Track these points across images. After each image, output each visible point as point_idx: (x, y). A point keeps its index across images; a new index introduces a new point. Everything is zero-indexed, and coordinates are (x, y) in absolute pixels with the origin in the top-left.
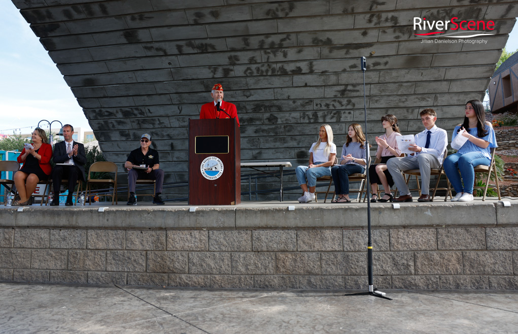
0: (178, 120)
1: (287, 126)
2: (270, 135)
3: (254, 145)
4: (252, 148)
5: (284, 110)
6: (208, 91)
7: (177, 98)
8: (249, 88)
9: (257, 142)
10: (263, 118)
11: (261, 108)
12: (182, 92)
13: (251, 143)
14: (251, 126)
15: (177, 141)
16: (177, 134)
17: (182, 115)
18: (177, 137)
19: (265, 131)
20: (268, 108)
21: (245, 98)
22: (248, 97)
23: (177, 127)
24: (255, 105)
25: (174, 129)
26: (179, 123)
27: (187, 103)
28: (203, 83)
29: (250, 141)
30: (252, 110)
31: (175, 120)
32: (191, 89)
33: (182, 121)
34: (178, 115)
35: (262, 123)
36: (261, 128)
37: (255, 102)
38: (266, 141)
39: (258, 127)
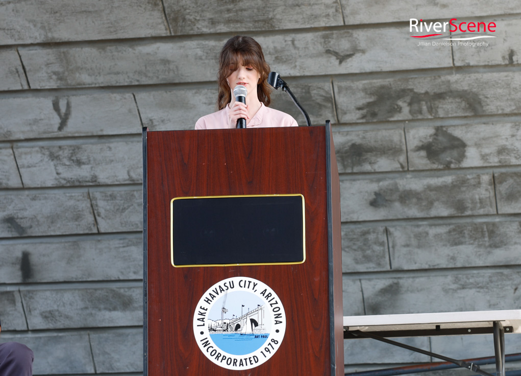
0: (53, 157)
1: (503, 178)
2: (433, 213)
3: (368, 259)
4: (361, 268)
5: (491, 108)
6: (182, 34)
7: (48, 64)
8: (346, 24)
9: (382, 244)
10: (404, 143)
11: (397, 105)
12: (70, 40)
13: (355, 250)
14: (354, 180)
15: (47, 243)
16: (49, 215)
17: (70, 135)
18: (49, 227)
19: (414, 200)
20: (424, 103)
21: (331, 63)
22: (342, 59)
23: (50, 185)
24: (371, 94)
25: (37, 195)
26: (57, 168)
27: (91, 84)
28: (156, 5)
29: (352, 240)
30: (359, 114)
31: (41, 157)
32: (109, 27)
33: (70, 159)
34: (53, 134)
35: (401, 165)
36: (396, 184)
37: (371, 81)
38: (418, 240)
39: (384, 184)
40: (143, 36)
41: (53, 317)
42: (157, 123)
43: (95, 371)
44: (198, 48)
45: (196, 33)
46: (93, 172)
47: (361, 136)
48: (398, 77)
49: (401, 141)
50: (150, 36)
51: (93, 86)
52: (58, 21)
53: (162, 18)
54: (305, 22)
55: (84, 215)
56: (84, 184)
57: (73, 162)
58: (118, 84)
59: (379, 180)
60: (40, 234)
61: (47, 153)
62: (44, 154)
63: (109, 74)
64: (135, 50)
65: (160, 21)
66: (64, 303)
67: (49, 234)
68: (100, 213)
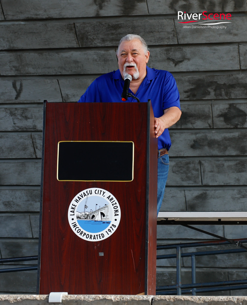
0: (12, 114)
2: (227, 153)
3: (189, 178)
4: (185, 184)
6: (86, 46)
7: (10, 62)
8: (179, 43)
9: (197, 170)
10: (211, 113)
11: (208, 91)
12: (23, 48)
13: (182, 173)
14: (182, 133)
15: (7, 163)
16: (9, 147)
17: (22, 102)
18: (9, 154)
19: (216, 146)
20: (223, 90)
21: (170, 65)
22: (177, 63)
23: (10, 130)
24: (192, 84)
25: (3, 136)
26: (14, 120)
27: (34, 74)
28: (71, 30)
29: (180, 167)
30: (186, 95)
31: (5, 114)
32: (45, 42)
33: (21, 115)
34: (12, 101)
35: (209, 125)
36: (206, 136)
37: (193, 76)
38: (218, 168)
39: (199, 136)
40: (64, 47)
41: (10, 205)
42: (71, 97)
43: (33, 236)
44: (94, 55)
45: (94, 46)
46: (34, 123)
47: (186, 108)
48: (209, 74)
49: (209, 111)
50: (67, 47)
51: (35, 74)
52: (17, 38)
53: (75, 37)
54: (156, 42)
55: (29, 148)
56: (29, 130)
57: (23, 117)
58: (49, 74)
59: (196, 134)
60: (3, 158)
61: (9, 112)
62: (7, 112)
63: (44, 68)
64: (59, 55)
65: (74, 39)
66: (16, 197)
67: (9, 158)
68: (37, 147)
